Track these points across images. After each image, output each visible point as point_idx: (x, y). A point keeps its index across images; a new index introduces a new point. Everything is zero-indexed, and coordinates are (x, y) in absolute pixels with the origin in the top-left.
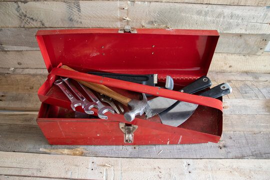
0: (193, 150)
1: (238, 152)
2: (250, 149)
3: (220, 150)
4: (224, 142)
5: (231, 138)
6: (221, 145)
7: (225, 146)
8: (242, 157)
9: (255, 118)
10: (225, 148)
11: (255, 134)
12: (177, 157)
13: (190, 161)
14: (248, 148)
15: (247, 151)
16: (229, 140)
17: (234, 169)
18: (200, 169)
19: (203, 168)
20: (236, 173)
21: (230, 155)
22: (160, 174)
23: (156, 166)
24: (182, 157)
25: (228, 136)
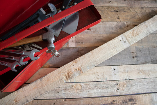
0: (117, 60)
1: (143, 60)
2: (151, 58)
3: (133, 59)
4: (136, 53)
5: (140, 51)
6: (134, 56)
7: (136, 57)
8: (145, 63)
9: (156, 36)
10: (136, 58)
11: (154, 47)
12: (108, 65)
13: (116, 67)
14: (150, 57)
15: (149, 59)
16: (139, 52)
17: (140, 71)
18: (121, 72)
19: (123, 71)
20: (141, 73)
21: (139, 62)
22: (98, 76)
23: (95, 71)
24: (111, 65)
25: (139, 49)
